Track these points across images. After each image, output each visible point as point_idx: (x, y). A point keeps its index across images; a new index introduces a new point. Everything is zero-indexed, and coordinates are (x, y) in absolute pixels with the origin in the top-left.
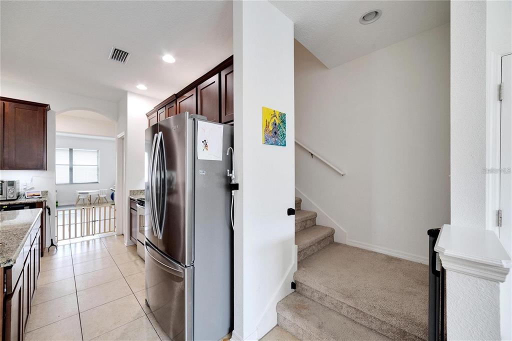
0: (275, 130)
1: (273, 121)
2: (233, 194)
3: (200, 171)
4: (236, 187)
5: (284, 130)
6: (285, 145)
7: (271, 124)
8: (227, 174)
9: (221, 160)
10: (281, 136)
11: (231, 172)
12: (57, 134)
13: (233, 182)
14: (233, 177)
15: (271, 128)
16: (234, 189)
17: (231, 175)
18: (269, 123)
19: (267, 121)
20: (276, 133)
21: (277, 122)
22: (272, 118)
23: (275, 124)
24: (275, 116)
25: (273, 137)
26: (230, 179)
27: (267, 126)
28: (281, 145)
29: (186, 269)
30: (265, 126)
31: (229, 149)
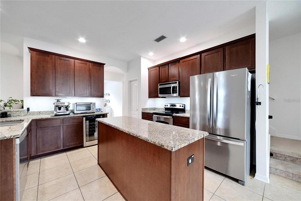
3: (248, 96)
9: (250, 90)
29: (245, 142)
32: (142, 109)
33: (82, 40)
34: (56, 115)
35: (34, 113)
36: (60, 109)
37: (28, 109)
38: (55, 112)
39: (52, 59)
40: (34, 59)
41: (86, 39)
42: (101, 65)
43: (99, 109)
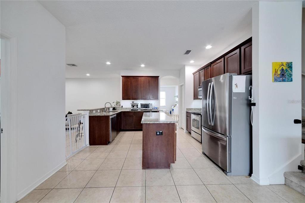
0: (282, 73)
1: (281, 68)
2: (252, 108)
3: (234, 97)
4: (254, 104)
5: (290, 72)
6: (292, 81)
7: (279, 70)
8: (249, 98)
9: (245, 92)
10: (288, 76)
11: (251, 97)
12: (161, 86)
13: (252, 102)
14: (253, 100)
15: (279, 72)
16: (253, 106)
17: (251, 99)
18: (277, 70)
19: (276, 69)
20: (283, 75)
21: (284, 68)
22: (280, 67)
23: (283, 70)
24: (283, 65)
25: (280, 77)
26: (250, 101)
27: (276, 72)
28: (288, 81)
29: (228, 138)
30: (275, 72)
31: (250, 86)
32: (187, 109)
33: (143, 66)
34: (132, 110)
35: (124, 109)
36: (133, 107)
37: (122, 106)
38: (132, 109)
39: (130, 79)
40: (123, 81)
41: (145, 65)
42: (157, 78)
43: (156, 108)
